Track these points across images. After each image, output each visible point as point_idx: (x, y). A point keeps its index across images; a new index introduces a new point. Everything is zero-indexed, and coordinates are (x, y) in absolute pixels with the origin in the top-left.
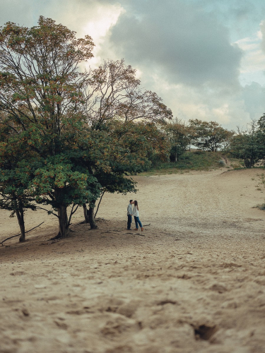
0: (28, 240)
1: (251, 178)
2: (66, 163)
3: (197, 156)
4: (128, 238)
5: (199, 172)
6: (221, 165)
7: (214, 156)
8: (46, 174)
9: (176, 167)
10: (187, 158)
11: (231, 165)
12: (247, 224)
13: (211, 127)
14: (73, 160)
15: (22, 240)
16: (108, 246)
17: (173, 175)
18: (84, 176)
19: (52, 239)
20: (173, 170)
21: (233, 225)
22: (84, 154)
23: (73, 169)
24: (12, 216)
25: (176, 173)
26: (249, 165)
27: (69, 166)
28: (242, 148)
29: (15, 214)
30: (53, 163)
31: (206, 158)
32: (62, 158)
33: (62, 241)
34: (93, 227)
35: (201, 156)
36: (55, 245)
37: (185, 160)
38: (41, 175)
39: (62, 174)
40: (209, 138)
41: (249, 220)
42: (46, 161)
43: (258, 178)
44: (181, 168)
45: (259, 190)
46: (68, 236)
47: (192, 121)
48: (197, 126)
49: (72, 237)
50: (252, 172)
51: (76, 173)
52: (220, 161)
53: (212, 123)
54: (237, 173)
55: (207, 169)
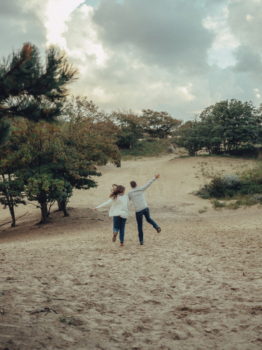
0: (17, 225)
1: (193, 165)
2: (49, 173)
3: (149, 143)
4: (92, 223)
5: (150, 158)
6: (170, 151)
7: (164, 143)
8: (36, 181)
9: (131, 154)
10: (140, 145)
11: (180, 152)
12: (182, 208)
13: (161, 116)
14: (53, 170)
15: (13, 225)
16: (79, 229)
17: (128, 161)
18: (62, 182)
19: (37, 224)
20: (127, 156)
21: (171, 209)
22: (61, 166)
23: (54, 177)
24: (5, 208)
25: (130, 159)
26: (192, 154)
27: (51, 175)
28: (186, 140)
29: (8, 206)
30: (39, 173)
31: (157, 145)
32: (45, 169)
33: (45, 226)
34: (66, 215)
35: (152, 144)
36: (41, 229)
37: (138, 147)
38: (32, 182)
39: (47, 181)
40: (160, 126)
41: (184, 205)
42: (34, 171)
43: (198, 165)
44: (135, 154)
45: (197, 177)
46: (48, 222)
47: (145, 111)
48: (149, 116)
49: (52, 222)
50: (194, 160)
51: (56, 180)
52: (170, 147)
53: (163, 113)
54: (183, 161)
55: (157, 156)
